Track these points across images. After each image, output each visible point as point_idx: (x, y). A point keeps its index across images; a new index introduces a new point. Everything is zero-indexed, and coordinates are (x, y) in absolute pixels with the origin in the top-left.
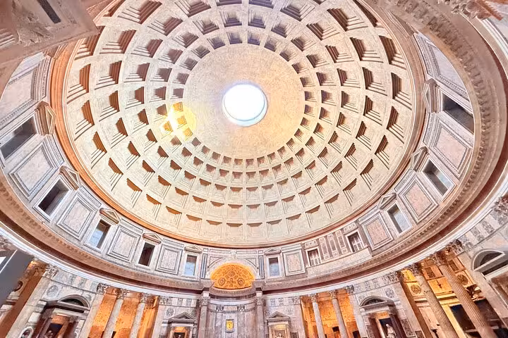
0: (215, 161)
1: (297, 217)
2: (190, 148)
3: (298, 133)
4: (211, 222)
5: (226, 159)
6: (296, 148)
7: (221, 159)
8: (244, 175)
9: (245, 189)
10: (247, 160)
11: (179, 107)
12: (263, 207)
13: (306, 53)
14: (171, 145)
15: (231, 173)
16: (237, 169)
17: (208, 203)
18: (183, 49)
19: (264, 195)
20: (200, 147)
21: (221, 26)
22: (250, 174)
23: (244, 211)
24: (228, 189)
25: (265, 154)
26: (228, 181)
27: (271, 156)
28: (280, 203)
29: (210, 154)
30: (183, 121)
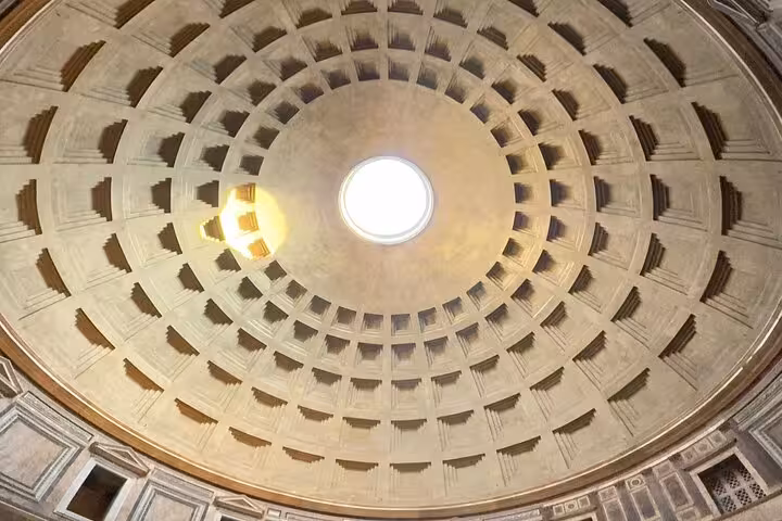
0: (317, 316)
1: (530, 445)
2: (261, 281)
3: (511, 249)
4: (295, 454)
5: (345, 315)
6: (511, 282)
7: (331, 313)
8: (387, 350)
9: (387, 384)
10: (394, 317)
11: (247, 193)
12: (433, 426)
13: (489, 80)
14: (214, 267)
15: (354, 345)
16: (371, 336)
17: (292, 409)
18: (277, 81)
19: (437, 399)
20: (283, 283)
21: (346, 49)
22: (403, 350)
23: (384, 434)
24: (346, 383)
25: (438, 301)
26: (347, 363)
27: (453, 306)
28: (480, 415)
29: (306, 300)
30: (249, 222)
